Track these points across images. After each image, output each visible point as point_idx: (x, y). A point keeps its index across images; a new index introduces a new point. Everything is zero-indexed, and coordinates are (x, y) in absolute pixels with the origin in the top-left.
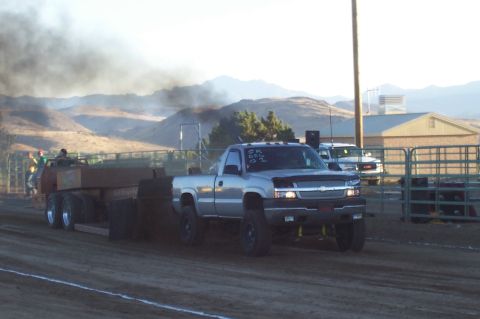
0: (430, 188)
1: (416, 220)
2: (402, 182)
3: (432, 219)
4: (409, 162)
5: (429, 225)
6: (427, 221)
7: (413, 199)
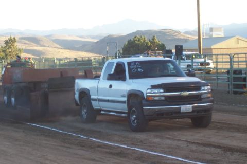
0: (244, 75)
1: (235, 93)
2: (228, 72)
3: (245, 92)
4: (231, 62)
5: (243, 95)
6: (242, 93)
7: (234, 81)
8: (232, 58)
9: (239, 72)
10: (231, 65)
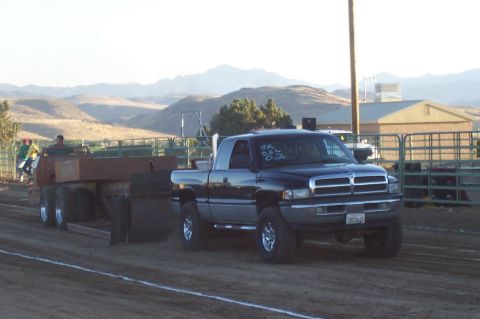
0: (425, 173)
1: (409, 205)
2: (396, 167)
3: (425, 203)
4: (402, 149)
5: (422, 209)
6: (420, 205)
7: (407, 184)
8: (402, 142)
9: (416, 166)
10: (402, 155)
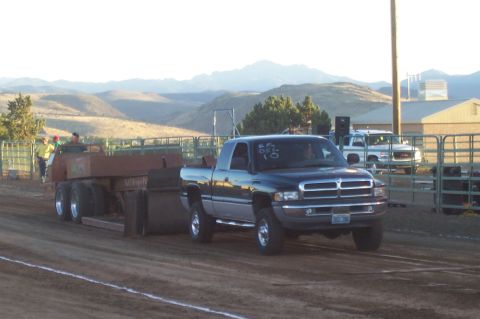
0: (464, 177)
1: (448, 212)
2: (434, 171)
3: (466, 210)
4: (441, 151)
5: (461, 216)
6: (459, 212)
7: (445, 189)
8: (441, 143)
9: (454, 170)
10: (441, 157)
